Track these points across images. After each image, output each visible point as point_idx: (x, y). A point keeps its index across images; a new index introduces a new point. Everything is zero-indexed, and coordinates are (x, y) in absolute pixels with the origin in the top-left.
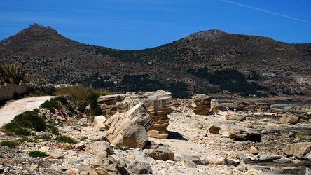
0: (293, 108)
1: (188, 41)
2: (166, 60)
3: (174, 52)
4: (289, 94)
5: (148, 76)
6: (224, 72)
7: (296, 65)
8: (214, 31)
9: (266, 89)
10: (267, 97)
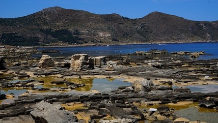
1: (42, 13)
2: (28, 24)
3: (33, 19)
4: (94, 42)
5: (17, 34)
6: (60, 31)
7: (99, 26)
8: (56, 7)
9: (82, 40)
10: (83, 44)
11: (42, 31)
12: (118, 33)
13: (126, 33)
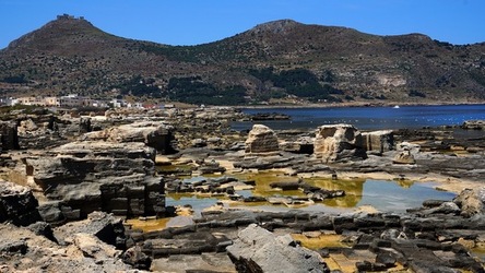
1: (253, 34)
2: (224, 58)
3: (236, 47)
4: (368, 98)
5: (200, 78)
6: (292, 72)
7: (380, 62)
8: (285, 21)
9: (341, 92)
10: (341, 101)
11: (253, 72)
12: (423, 77)
13: (444, 79)
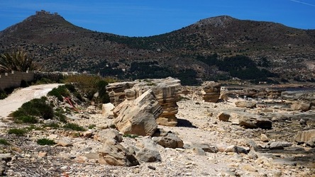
0: (304, 95)
1: (197, 28)
2: (175, 47)
3: (183, 38)
4: (300, 81)
5: (156, 63)
6: (234, 59)
7: (307, 51)
8: (223, 17)
9: (277, 75)
10: (279, 84)
11: (200, 58)
